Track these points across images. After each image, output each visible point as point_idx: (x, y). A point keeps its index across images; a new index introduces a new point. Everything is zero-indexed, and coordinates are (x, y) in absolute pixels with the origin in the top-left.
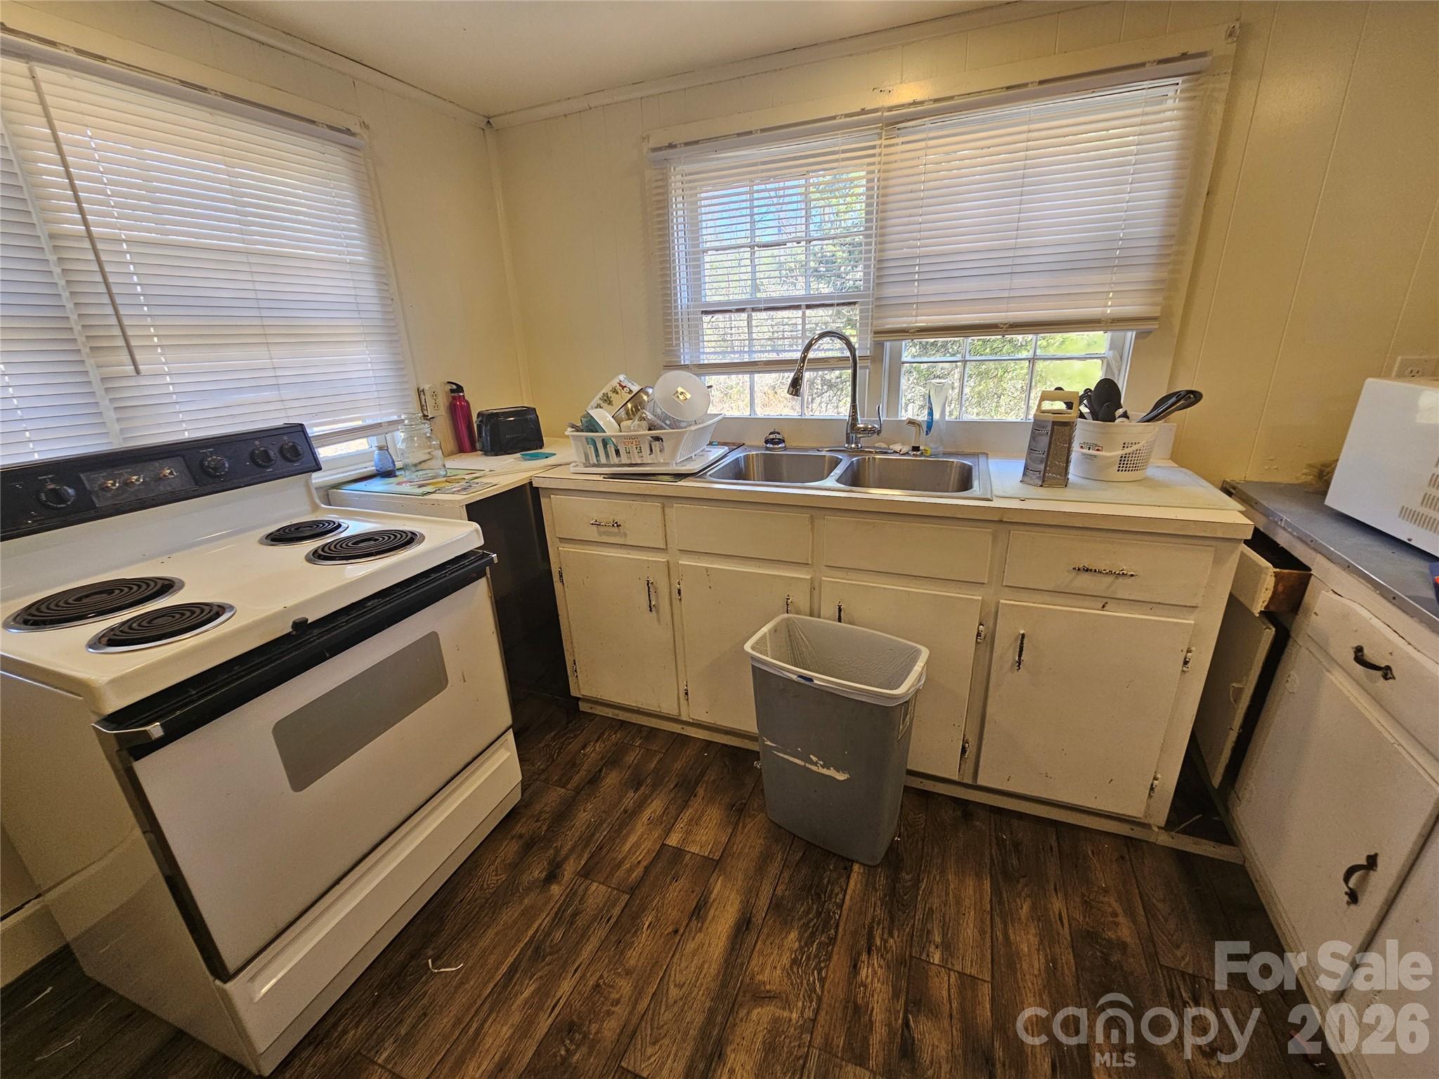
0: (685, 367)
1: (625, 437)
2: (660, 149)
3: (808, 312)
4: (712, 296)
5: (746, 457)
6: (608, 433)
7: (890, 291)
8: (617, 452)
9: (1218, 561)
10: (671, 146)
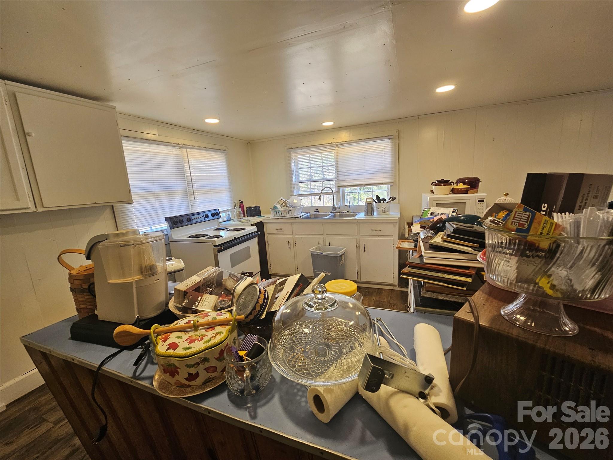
0: (296, 195)
1: (283, 210)
2: (289, 149)
3: (324, 182)
4: (301, 178)
5: (310, 215)
6: (280, 209)
7: (340, 178)
8: (281, 214)
9: (395, 226)
10: (292, 148)
